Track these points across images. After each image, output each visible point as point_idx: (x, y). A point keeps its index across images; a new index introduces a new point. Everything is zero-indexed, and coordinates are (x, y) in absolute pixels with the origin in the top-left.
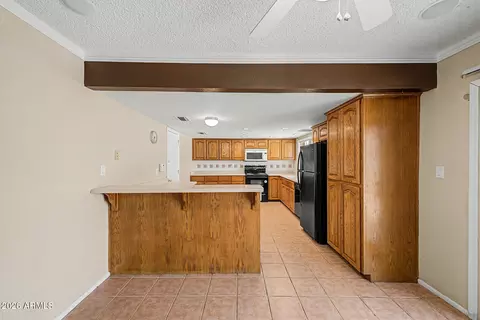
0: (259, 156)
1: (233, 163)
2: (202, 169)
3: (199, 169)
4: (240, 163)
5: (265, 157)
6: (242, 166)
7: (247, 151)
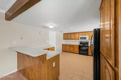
0: (85, 38)
1: (76, 41)
2: (66, 42)
3: (65, 42)
4: (78, 41)
5: (87, 39)
6: (79, 42)
7: (80, 36)
